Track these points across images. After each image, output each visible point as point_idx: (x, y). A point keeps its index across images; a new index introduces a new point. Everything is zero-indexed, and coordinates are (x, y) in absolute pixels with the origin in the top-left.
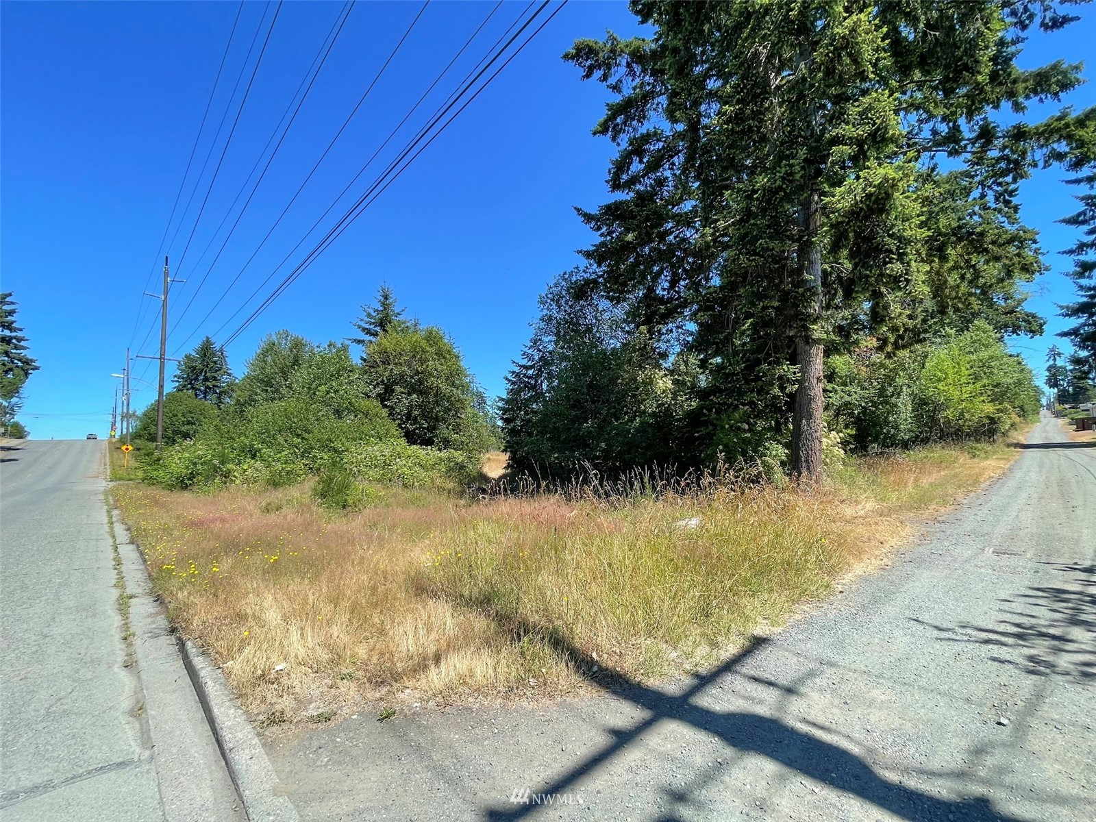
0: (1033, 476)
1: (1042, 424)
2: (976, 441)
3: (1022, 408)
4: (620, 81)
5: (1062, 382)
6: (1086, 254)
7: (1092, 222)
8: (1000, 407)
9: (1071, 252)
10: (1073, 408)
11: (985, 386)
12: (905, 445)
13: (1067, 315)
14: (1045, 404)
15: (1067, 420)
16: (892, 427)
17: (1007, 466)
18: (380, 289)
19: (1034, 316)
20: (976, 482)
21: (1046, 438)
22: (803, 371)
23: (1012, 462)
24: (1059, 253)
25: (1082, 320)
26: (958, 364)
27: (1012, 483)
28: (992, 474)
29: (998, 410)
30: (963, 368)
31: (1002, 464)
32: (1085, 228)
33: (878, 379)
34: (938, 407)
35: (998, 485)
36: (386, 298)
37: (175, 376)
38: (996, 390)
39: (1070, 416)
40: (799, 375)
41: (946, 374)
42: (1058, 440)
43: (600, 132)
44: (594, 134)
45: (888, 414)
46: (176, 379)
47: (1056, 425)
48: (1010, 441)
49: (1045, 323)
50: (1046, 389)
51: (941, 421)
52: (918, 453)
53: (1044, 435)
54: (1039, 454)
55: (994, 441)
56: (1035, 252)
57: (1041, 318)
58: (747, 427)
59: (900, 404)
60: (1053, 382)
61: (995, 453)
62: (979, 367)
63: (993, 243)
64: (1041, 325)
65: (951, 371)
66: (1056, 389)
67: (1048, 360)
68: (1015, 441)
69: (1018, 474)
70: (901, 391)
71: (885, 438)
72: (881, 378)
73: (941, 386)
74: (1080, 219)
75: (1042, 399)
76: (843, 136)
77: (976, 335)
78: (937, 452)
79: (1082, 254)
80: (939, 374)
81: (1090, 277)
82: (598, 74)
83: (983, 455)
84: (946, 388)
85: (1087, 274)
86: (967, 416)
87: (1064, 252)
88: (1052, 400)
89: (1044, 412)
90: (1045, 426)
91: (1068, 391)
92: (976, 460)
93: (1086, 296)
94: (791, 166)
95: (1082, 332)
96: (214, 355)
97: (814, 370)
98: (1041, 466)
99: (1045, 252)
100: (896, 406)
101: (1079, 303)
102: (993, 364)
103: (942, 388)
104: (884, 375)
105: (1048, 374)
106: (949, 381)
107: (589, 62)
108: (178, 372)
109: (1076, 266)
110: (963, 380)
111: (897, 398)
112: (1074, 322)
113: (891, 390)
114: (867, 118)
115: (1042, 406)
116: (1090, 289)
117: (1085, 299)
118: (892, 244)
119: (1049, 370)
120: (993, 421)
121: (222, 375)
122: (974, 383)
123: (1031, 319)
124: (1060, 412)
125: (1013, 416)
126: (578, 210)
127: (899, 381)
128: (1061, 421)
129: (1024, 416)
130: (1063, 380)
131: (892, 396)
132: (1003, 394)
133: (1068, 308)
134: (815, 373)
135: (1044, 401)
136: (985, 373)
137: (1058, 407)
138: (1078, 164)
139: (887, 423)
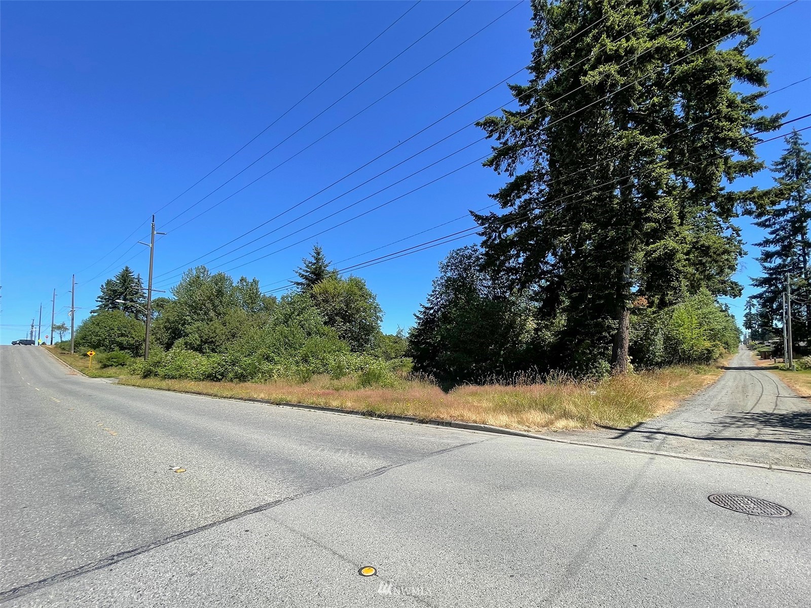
0: (730, 383)
1: (740, 354)
2: (699, 364)
3: (726, 343)
4: (508, 140)
5: (754, 325)
6: (769, 247)
7: (773, 226)
8: (714, 343)
9: (760, 245)
10: (760, 343)
11: (705, 330)
12: (660, 365)
13: (756, 285)
14: (742, 340)
15: (756, 352)
16: (651, 354)
17: (717, 379)
18: (314, 248)
19: (736, 284)
20: (701, 385)
21: (741, 364)
22: (620, 323)
23: (719, 377)
24: (753, 245)
25: (764, 289)
26: (691, 316)
27: (719, 386)
28: (709, 382)
29: (712, 345)
30: (694, 319)
31: (714, 377)
32: (769, 230)
33: (644, 323)
34: (679, 342)
35: (712, 387)
36: (318, 254)
37: (99, 297)
38: (712, 332)
39: (758, 350)
40: (618, 325)
41: (684, 322)
42: (749, 365)
43: (488, 165)
44: (484, 165)
45: (649, 346)
46: (99, 299)
47: (748, 355)
48: (719, 364)
49: (742, 289)
50: (743, 329)
51: (680, 351)
52: (667, 371)
53: (740, 362)
54: (735, 373)
55: (710, 364)
56: (739, 243)
57: (741, 286)
58: (588, 352)
59: (656, 340)
60: (748, 325)
61: (710, 371)
62: (702, 318)
63: (715, 253)
64: (740, 290)
65: (686, 320)
66: (750, 330)
67: (746, 309)
68: (722, 365)
69: (723, 382)
70: (658, 332)
71: (647, 361)
72: (646, 323)
73: (681, 329)
74: (767, 223)
75: (741, 337)
76: (652, 217)
77: (702, 298)
78: (678, 370)
79: (766, 246)
80: (680, 322)
81: (770, 262)
82: (496, 135)
83: (703, 373)
84: (683, 331)
85: (769, 260)
86: (695, 348)
87: (756, 245)
88: (747, 337)
89: (741, 345)
90: (741, 356)
91: (758, 331)
92: (699, 375)
93: (768, 273)
94: (627, 228)
95: (764, 296)
96: (132, 281)
97: (625, 323)
98: (735, 379)
99: (745, 243)
100: (654, 341)
101: (763, 278)
102: (710, 316)
103: (681, 331)
104: (648, 321)
105: (745, 319)
106: (685, 326)
107: (491, 128)
108: (101, 294)
109: (762, 255)
110: (694, 326)
111: (655, 336)
112: (760, 290)
113: (652, 331)
114: (663, 210)
115: (740, 341)
116: (770, 269)
117: (767, 276)
118: (674, 273)
119: (746, 316)
120: (709, 352)
121: (138, 298)
122: (700, 328)
123: (734, 286)
124: (753, 346)
125: (721, 348)
126: (472, 212)
127: (657, 326)
128: (752, 353)
129: (728, 349)
130: (755, 323)
131: (652, 335)
132: (715, 335)
133: (757, 280)
134: (625, 324)
135: (742, 338)
136: (706, 322)
137: (751, 342)
138: (760, 215)
139: (648, 351)
